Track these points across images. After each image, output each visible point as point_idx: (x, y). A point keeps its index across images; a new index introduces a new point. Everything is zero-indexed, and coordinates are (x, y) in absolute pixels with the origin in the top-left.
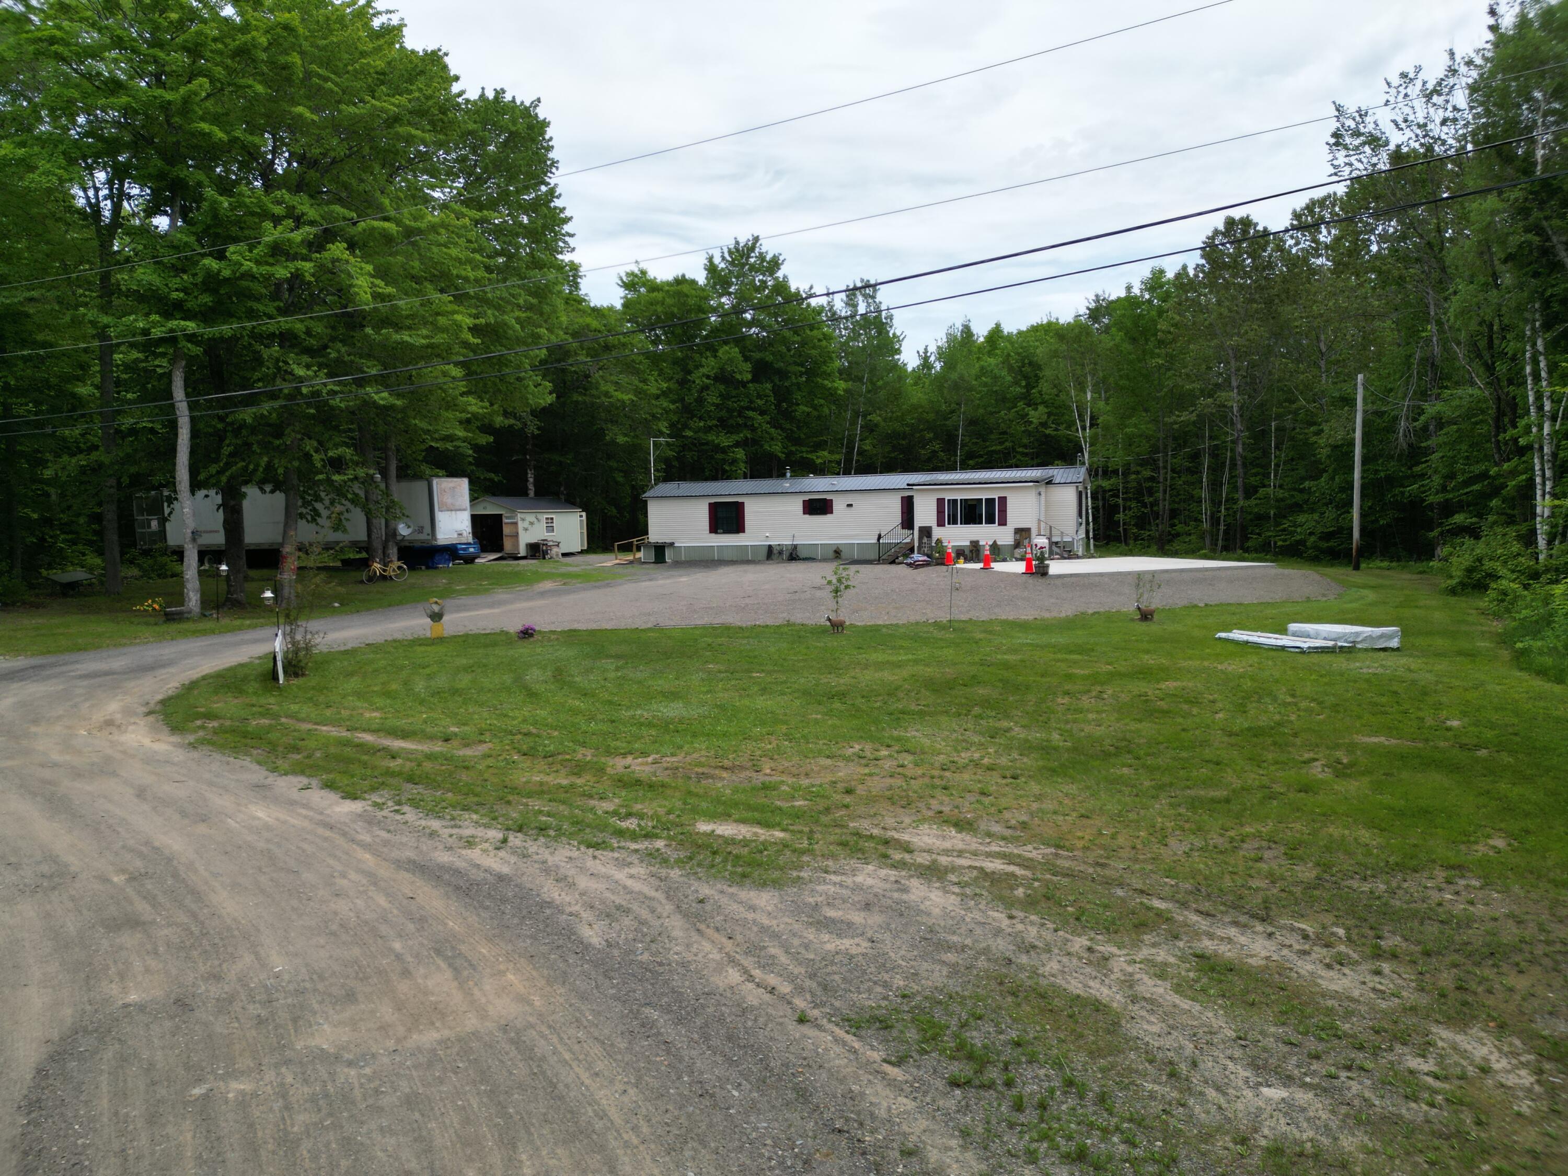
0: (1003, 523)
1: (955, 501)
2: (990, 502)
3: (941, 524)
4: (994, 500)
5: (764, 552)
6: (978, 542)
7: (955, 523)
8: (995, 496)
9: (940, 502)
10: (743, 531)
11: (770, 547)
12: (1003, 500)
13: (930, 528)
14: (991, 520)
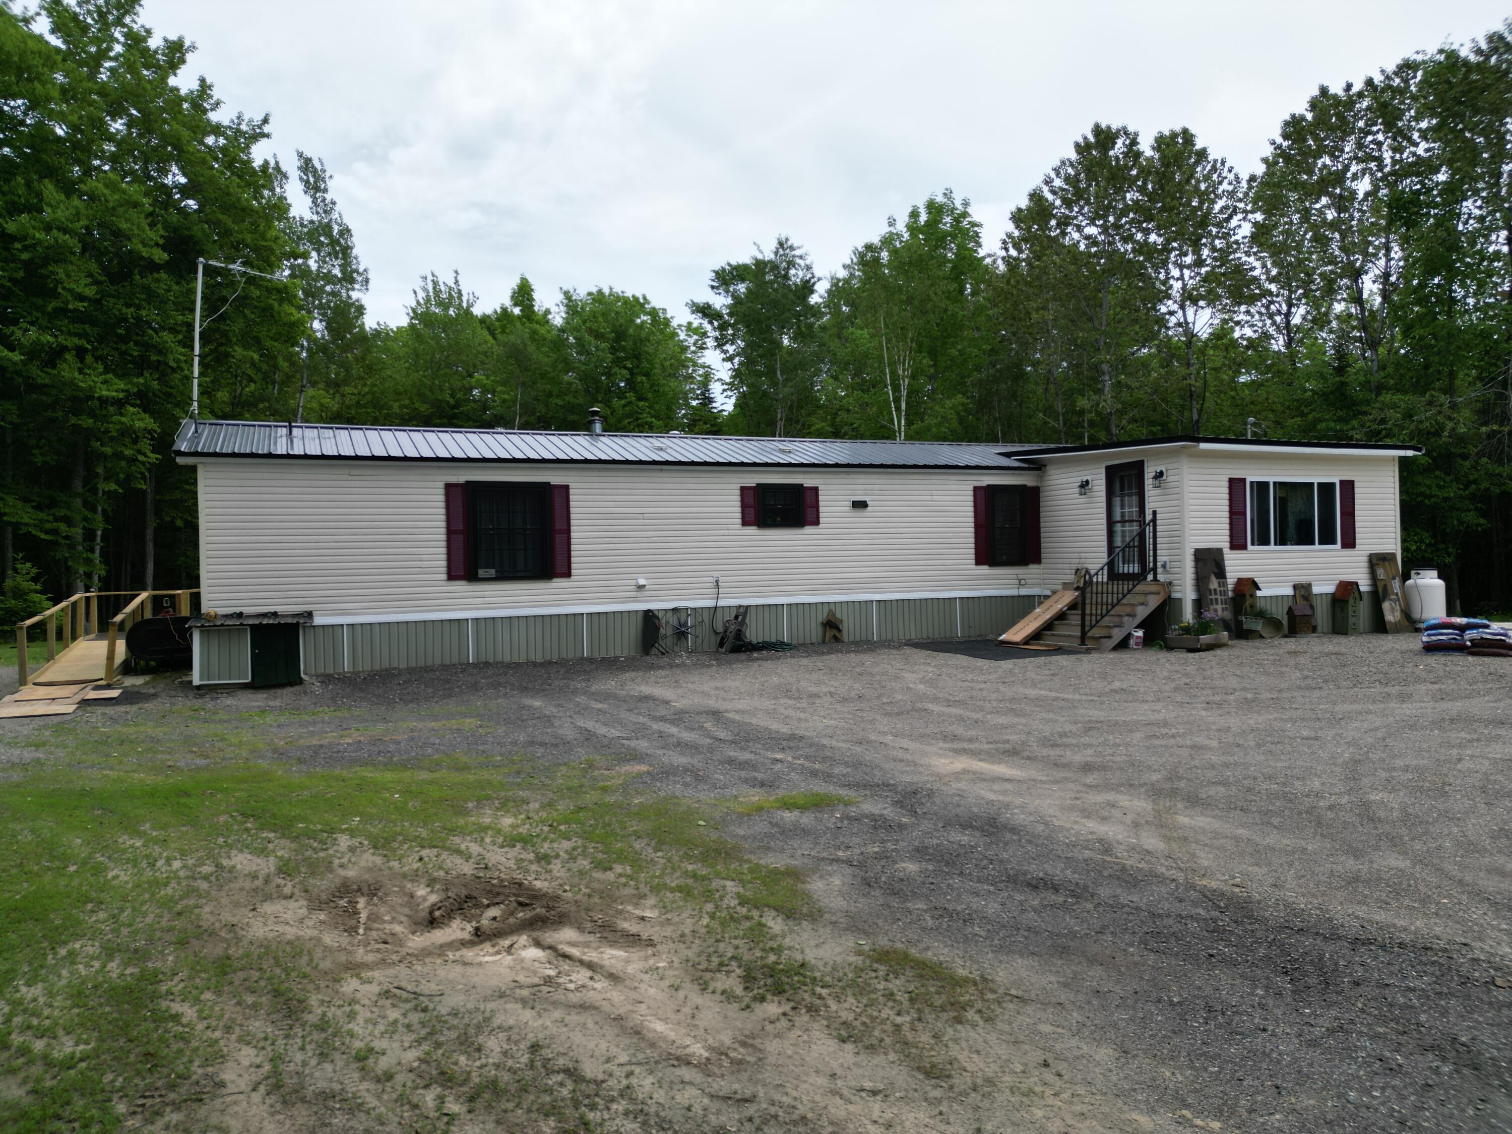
0: (1349, 542)
1: (1262, 487)
2: (1327, 489)
3: (1237, 544)
4: (1332, 485)
5: (633, 631)
6: (1308, 586)
7: (1266, 542)
8: (1334, 478)
9: (1236, 485)
10: (567, 573)
11: (649, 617)
12: (1348, 486)
13: (1219, 551)
14: (1327, 538)
